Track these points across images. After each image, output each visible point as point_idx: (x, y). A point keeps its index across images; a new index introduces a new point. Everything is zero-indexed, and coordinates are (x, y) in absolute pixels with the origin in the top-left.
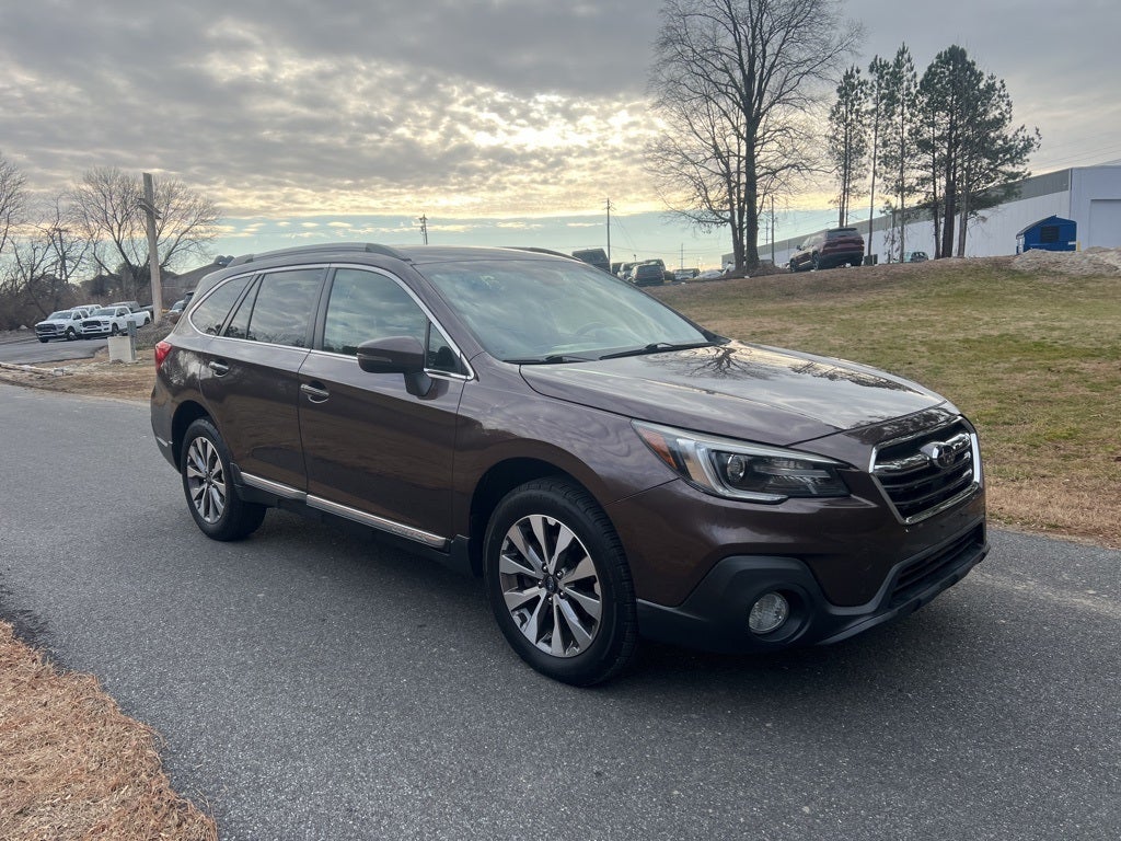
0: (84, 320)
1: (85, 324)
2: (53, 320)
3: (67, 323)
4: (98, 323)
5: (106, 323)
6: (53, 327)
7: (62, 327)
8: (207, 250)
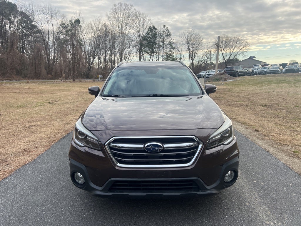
0: (208, 73)
1: (208, 74)
2: (201, 73)
3: (204, 74)
4: (210, 74)
5: (212, 74)
6: (201, 75)
7: (202, 75)
8: (245, 55)
